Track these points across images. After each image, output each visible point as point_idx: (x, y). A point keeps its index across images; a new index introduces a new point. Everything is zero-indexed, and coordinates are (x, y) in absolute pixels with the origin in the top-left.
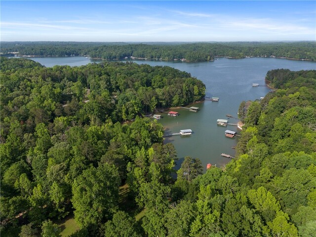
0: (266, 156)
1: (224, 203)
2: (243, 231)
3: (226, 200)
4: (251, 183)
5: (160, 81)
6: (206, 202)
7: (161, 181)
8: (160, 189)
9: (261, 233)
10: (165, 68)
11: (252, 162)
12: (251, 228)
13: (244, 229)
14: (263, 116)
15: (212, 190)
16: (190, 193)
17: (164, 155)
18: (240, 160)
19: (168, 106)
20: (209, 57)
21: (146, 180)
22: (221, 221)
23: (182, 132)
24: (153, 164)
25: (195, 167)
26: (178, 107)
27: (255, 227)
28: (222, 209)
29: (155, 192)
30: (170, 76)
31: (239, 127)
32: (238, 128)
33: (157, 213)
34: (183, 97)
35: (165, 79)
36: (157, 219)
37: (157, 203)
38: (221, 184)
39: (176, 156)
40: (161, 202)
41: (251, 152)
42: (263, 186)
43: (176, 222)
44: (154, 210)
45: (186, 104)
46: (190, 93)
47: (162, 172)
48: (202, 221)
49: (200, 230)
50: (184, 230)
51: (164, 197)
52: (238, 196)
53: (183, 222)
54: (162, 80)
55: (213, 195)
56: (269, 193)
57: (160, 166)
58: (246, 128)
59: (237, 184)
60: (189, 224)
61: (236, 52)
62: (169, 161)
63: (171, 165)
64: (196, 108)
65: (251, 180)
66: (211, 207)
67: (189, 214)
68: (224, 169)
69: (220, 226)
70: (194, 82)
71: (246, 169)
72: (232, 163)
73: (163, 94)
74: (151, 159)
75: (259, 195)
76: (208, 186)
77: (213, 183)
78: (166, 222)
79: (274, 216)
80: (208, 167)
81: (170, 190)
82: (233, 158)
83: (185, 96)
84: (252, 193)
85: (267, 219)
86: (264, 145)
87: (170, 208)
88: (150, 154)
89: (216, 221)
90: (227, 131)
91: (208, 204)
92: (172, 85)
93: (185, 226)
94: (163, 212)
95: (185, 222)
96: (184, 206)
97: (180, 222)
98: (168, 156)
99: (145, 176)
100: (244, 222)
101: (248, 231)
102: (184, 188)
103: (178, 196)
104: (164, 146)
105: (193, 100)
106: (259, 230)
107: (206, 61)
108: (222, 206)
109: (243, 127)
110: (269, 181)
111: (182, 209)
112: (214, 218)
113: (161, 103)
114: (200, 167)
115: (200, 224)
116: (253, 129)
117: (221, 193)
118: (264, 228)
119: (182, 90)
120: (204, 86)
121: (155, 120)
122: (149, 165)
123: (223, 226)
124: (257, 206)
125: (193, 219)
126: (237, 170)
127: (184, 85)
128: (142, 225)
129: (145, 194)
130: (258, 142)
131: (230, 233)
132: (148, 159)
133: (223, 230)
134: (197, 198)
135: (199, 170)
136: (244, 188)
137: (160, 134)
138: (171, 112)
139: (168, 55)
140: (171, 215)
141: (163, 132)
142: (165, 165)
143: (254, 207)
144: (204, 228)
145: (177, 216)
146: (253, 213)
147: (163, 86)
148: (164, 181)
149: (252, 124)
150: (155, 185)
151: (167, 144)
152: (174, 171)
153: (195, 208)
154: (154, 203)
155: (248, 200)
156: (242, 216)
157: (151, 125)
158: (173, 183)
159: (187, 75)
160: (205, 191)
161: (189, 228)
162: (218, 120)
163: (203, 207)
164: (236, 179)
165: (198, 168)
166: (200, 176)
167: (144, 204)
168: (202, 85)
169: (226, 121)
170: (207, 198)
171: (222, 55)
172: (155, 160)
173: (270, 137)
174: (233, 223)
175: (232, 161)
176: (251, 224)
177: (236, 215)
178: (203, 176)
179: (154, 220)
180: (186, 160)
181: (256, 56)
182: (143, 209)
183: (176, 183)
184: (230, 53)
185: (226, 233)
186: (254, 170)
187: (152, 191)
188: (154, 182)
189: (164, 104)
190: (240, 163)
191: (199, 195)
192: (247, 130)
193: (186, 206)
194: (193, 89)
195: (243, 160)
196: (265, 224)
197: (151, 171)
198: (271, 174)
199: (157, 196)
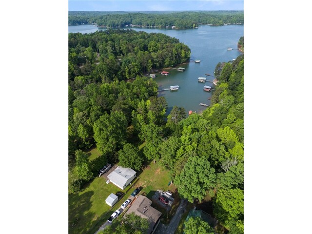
0: (232, 105)
1: (200, 138)
2: (212, 156)
3: (201, 136)
4: (220, 124)
5: (154, 46)
6: (187, 138)
7: (155, 123)
8: (155, 129)
9: (224, 156)
10: (158, 35)
11: (222, 109)
12: (218, 153)
13: (212, 154)
14: (233, 75)
15: (192, 129)
16: (176, 131)
17: (158, 105)
18: (213, 108)
19: (161, 67)
20: (194, 25)
21: (145, 122)
22: (197, 149)
23: (172, 88)
24: (150, 111)
26: (169, 68)
27: (221, 153)
28: (199, 141)
29: (152, 131)
30: (163, 42)
31: (214, 83)
32: (214, 84)
33: (153, 145)
34: (173, 60)
35: (159, 44)
36: (154, 148)
37: (153, 138)
38: (199, 125)
39: (167, 106)
40: (157, 137)
41: (222, 102)
42: (229, 126)
43: (166, 150)
44: (151, 142)
45: (175, 65)
46: (178, 56)
47: (156, 117)
48: (184, 149)
49: (183, 155)
50: (172, 155)
51: (158, 134)
52: (210, 133)
53: (171, 150)
54: (156, 45)
55: (192, 132)
56: (232, 130)
57: (155, 113)
58: (220, 84)
59: (210, 125)
60: (176, 151)
61: (217, 20)
62: (162, 110)
63: (164, 112)
64: (183, 69)
65: (220, 122)
66: (190, 140)
67: (175, 145)
68: (201, 114)
69: (197, 152)
70: (182, 47)
71: (217, 114)
72: (207, 110)
73: (157, 57)
74: (149, 108)
75: (225, 132)
76: (190, 127)
77: (193, 124)
78: (160, 150)
79: (234, 146)
80: (190, 113)
81: (162, 129)
83: (174, 59)
84: (220, 131)
85: (229, 147)
86: (232, 97)
87: (162, 141)
88: (148, 104)
89: (194, 149)
90: (205, 86)
91: (189, 138)
92: (164, 50)
93: (173, 152)
94: (157, 143)
95: (173, 150)
96: (172, 140)
97: (169, 151)
98: (161, 106)
99: (145, 120)
100: (213, 150)
101: (215, 155)
102: (172, 128)
103: (168, 133)
104: (158, 99)
105: (180, 62)
106: (223, 154)
107: (192, 28)
108: (198, 140)
109: (217, 83)
110: (233, 122)
111: (171, 142)
112: (193, 148)
113: (156, 65)
114: (184, 113)
115: (182, 151)
116: (225, 85)
117: (198, 131)
118: (227, 153)
119: (172, 54)
120: (190, 50)
121: (151, 79)
122: (147, 112)
123: (198, 152)
124: (222, 139)
125: (178, 148)
126: (210, 115)
127: (174, 49)
128: (143, 152)
129: (145, 132)
130: (227, 95)
131: (203, 157)
132: (146, 108)
133: (198, 155)
134: (182, 135)
135: (184, 116)
136: (214, 127)
137: (155, 90)
138: (164, 72)
139: (161, 23)
140: (163, 146)
141: (157, 88)
142: (159, 112)
143: (220, 140)
144: (185, 154)
145: (168, 146)
146: (220, 144)
147: (157, 51)
148: (158, 123)
149: (224, 81)
150: (152, 126)
151: (160, 97)
152: (166, 116)
153: (180, 141)
154: (151, 138)
155: (217, 135)
156: (212, 146)
157: (148, 83)
158: (165, 124)
159: (177, 41)
160: (187, 130)
161: (176, 154)
162: (199, 78)
163: (185, 140)
164: (209, 121)
165: (182, 114)
166: (183, 119)
167: (145, 139)
168: (188, 50)
169: (205, 79)
170: (188, 134)
171: (205, 23)
172: (152, 109)
173: (237, 90)
174: (206, 150)
175: (208, 108)
176: (217, 151)
177: (208, 146)
178: (186, 120)
179: (151, 149)
180: (174, 109)
181: (232, 24)
182: (143, 142)
183: (166, 124)
184: (212, 20)
185: (200, 157)
186: (223, 115)
187: (150, 130)
188: (152, 124)
189: (158, 65)
190: (213, 110)
191: (183, 133)
192: (221, 86)
193: (174, 140)
194: (181, 53)
195: (215, 108)
196: (227, 151)
197: (149, 117)
198: (235, 118)
199: (153, 133)
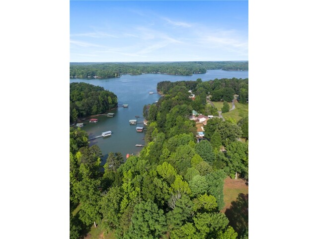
0: (164, 140)
1: (142, 180)
2: (157, 196)
3: (143, 178)
4: (158, 161)
5: (78, 95)
6: (129, 184)
7: (91, 177)
8: (91, 184)
9: (168, 193)
10: (81, 84)
11: (157, 146)
12: (162, 192)
13: (157, 194)
14: (159, 114)
15: (132, 173)
16: (116, 180)
17: (91, 155)
18: (149, 147)
19: (89, 115)
20: (116, 74)
21: (77, 179)
22: (142, 194)
23: (104, 134)
24: (82, 165)
25: (118, 159)
26: (98, 115)
27: (165, 190)
28: (141, 185)
29: (87, 187)
30: (87, 90)
31: (145, 123)
32: (145, 125)
33: (91, 204)
34: (100, 106)
35: (82, 93)
36: (92, 208)
37: (90, 196)
38: (138, 167)
39: (101, 154)
40: (94, 194)
41: (155, 139)
42: (166, 161)
43: (108, 206)
44: (88, 202)
45: (104, 112)
46: (105, 102)
47: (91, 170)
48: (128, 198)
49: (128, 205)
50: (115, 210)
51: (95, 190)
52: (151, 173)
53: (114, 204)
54: (80, 94)
55: (133, 176)
56: (169, 165)
57: (89, 165)
58: (150, 124)
59: (149, 164)
60: (119, 203)
61: (135, 70)
62: (96, 159)
63: (99, 162)
64: (112, 114)
65: (158, 159)
66: (133, 186)
67: (117, 196)
68: (139, 155)
70: (108, 94)
71: (153, 152)
72: (143, 150)
73: (83, 105)
74: (79, 161)
75: (164, 168)
76: (129, 171)
77: (133, 168)
78: (100, 208)
79: (174, 180)
80: (127, 157)
81: (100, 182)
82: (144, 146)
83: (102, 106)
84: (159, 168)
85: (170, 182)
86: (162, 133)
87: (102, 197)
88: (78, 157)
89: (138, 195)
90: (137, 128)
91: (131, 184)
92: (89, 98)
93: (116, 206)
94: (96, 201)
95: (116, 204)
96: (113, 191)
97: (111, 205)
98: (94, 155)
99: (76, 176)
100: (157, 189)
101: (160, 194)
102: (111, 177)
103: (107, 185)
104: (90, 148)
105: (108, 108)
106: (167, 191)
107: (115, 77)
108: (141, 183)
109: (147, 123)
110: (169, 157)
111: (112, 194)
112: (137, 193)
113: (82, 114)
114: (121, 158)
115: (127, 201)
116: (154, 124)
117: (139, 174)
118: (170, 189)
119: (98, 101)
120: (116, 96)
121: (79, 128)
122: (78, 166)
123: (143, 196)
124: (163, 176)
125: (121, 199)
126: (147, 154)
127: (100, 97)
128: (79, 218)
129: (78, 192)
130: (158, 132)
131: (149, 200)
132: (77, 162)
133: (144, 200)
134: (123, 182)
135: (121, 161)
136: (153, 166)
137: (85, 139)
138: (92, 120)
139: (82, 73)
140: (103, 202)
141: (87, 137)
142: (93, 163)
143: (162, 177)
144: (130, 203)
145: (109, 201)
146: (162, 181)
147: (82, 99)
148: (94, 176)
149: (153, 120)
150: (86, 181)
151: (92, 146)
152: (101, 166)
153: (122, 190)
154: (88, 197)
155: (158, 173)
156: (155, 185)
157: (76, 133)
158: (102, 176)
159: (101, 89)
160: (127, 175)
161: (119, 207)
162: (130, 121)
163: (127, 188)
164: (147, 160)
165: (120, 159)
166: (122, 165)
167: (79, 200)
168: (113, 96)
169: (135, 121)
170: (130, 180)
171: (125, 73)
172: (84, 161)
173: (165, 127)
174: (150, 192)
175: (144, 148)
176: (161, 189)
177: (151, 186)
178: (125, 164)
179: (88, 211)
180: (110, 155)
181: (148, 73)
182: (78, 204)
183: (104, 175)
184: (131, 71)
185: (146, 201)
186: (159, 151)
187: (85, 187)
188: (86, 179)
189: (85, 114)
190: (149, 149)
191: (123, 180)
192: (151, 125)
193: (115, 191)
194: (108, 99)
195: (150, 146)
196: (170, 186)
197: (81, 171)
198: (169, 152)
199: (89, 190)
